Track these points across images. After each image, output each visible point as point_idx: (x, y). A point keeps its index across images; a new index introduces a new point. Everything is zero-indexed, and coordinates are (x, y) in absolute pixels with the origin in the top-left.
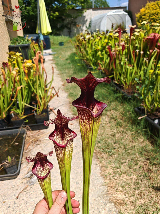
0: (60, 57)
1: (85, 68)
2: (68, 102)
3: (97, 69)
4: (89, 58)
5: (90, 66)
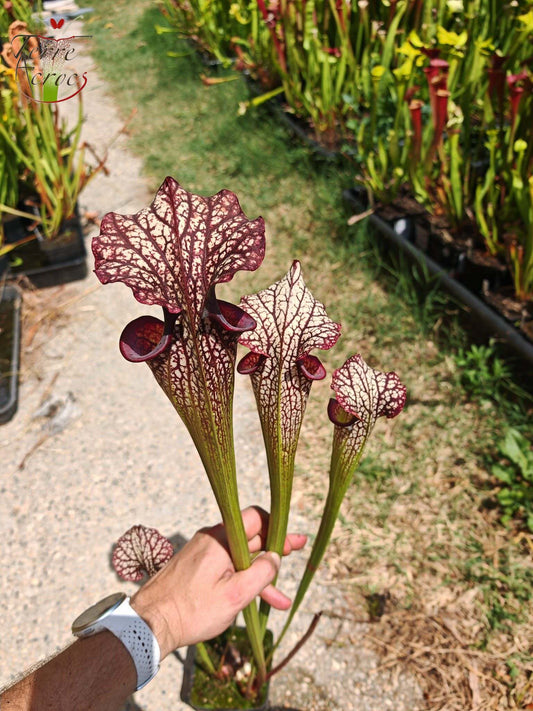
0: (109, 25)
1: (194, 65)
2: (146, 190)
3: (234, 69)
4: (205, 28)
5: (212, 57)
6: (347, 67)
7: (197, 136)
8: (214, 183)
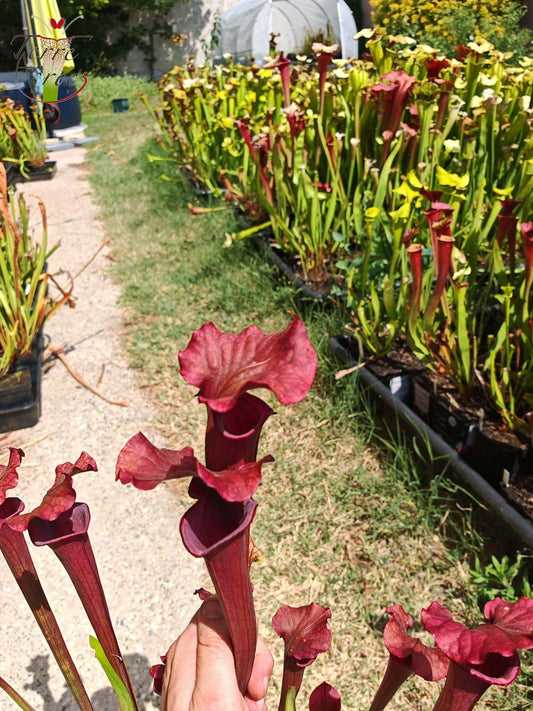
0: (111, 153)
1: (184, 192)
2: (120, 321)
3: (223, 199)
4: (198, 158)
5: (203, 186)
6: (338, 203)
7: (182, 266)
8: (193, 317)
